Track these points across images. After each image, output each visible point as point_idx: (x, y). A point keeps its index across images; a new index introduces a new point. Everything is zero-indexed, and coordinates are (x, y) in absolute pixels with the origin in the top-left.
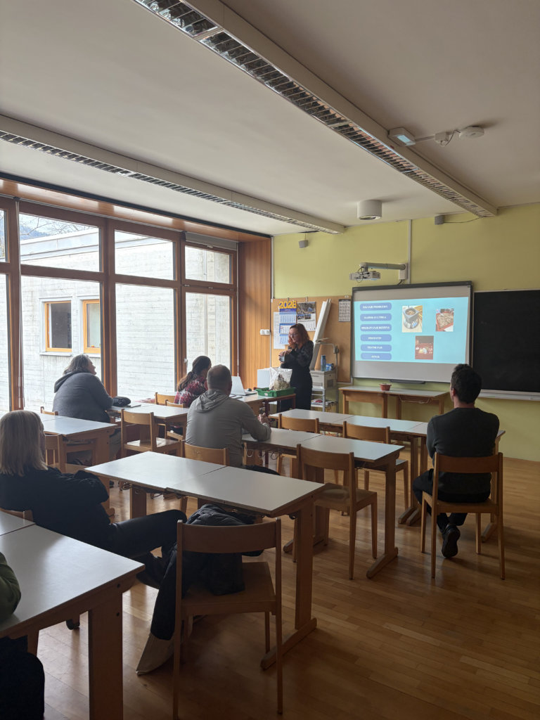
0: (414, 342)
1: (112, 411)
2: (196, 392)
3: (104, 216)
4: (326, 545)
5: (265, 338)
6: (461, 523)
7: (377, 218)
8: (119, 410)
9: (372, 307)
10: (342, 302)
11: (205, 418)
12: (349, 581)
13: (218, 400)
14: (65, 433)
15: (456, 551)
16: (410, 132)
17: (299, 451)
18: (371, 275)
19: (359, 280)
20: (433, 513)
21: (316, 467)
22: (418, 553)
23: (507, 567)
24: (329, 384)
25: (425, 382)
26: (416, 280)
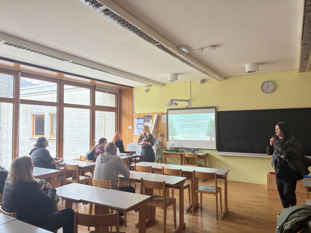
3: (60, 78)
5: (130, 130)
7: (176, 81)
10: (163, 115)
11: (103, 165)
16: (186, 47)
17: (142, 181)
18: (174, 104)
19: (169, 106)
21: (150, 188)
24: (158, 150)
25: (198, 149)
26: (193, 106)
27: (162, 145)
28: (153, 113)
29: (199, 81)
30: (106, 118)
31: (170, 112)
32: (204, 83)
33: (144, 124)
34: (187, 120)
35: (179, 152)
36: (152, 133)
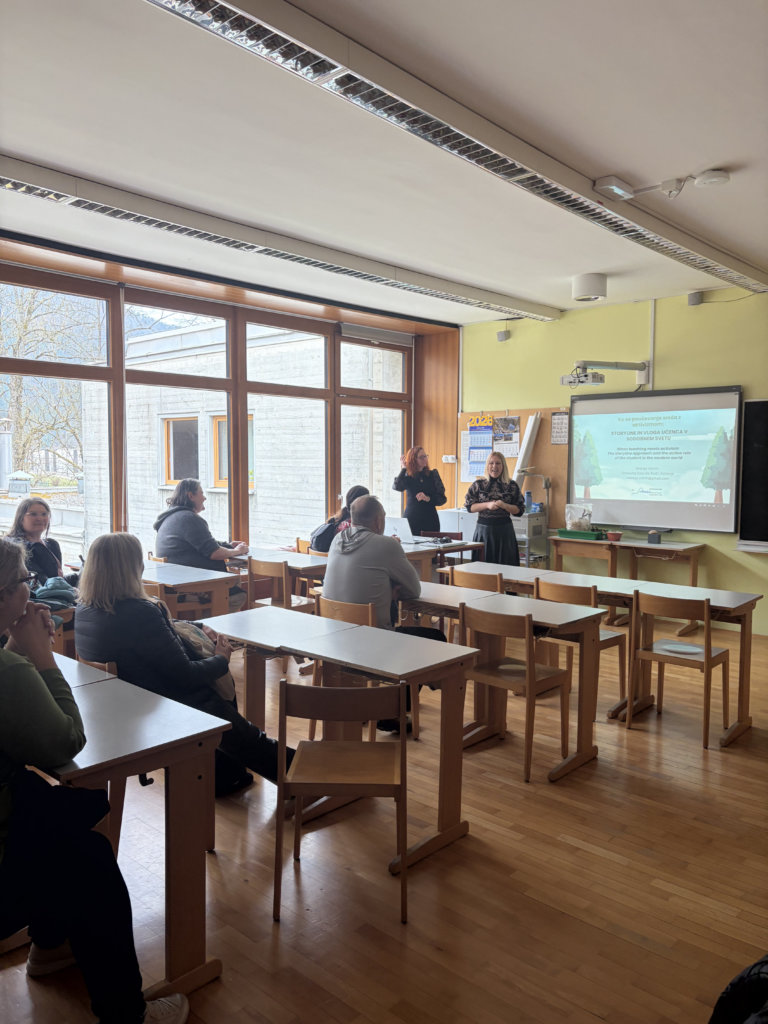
3: (231, 303)
4: (503, 739)
5: (449, 467)
7: (600, 298)
10: (556, 417)
13: (361, 537)
14: (170, 583)
16: (625, 180)
17: (462, 612)
18: (590, 377)
19: (575, 386)
24: (536, 531)
25: (671, 531)
26: (661, 384)
27: (550, 517)
28: (521, 411)
29: (685, 298)
30: (375, 429)
31: (579, 405)
32: (702, 305)
33: (492, 448)
34: (640, 433)
35: (607, 538)
36: (519, 477)
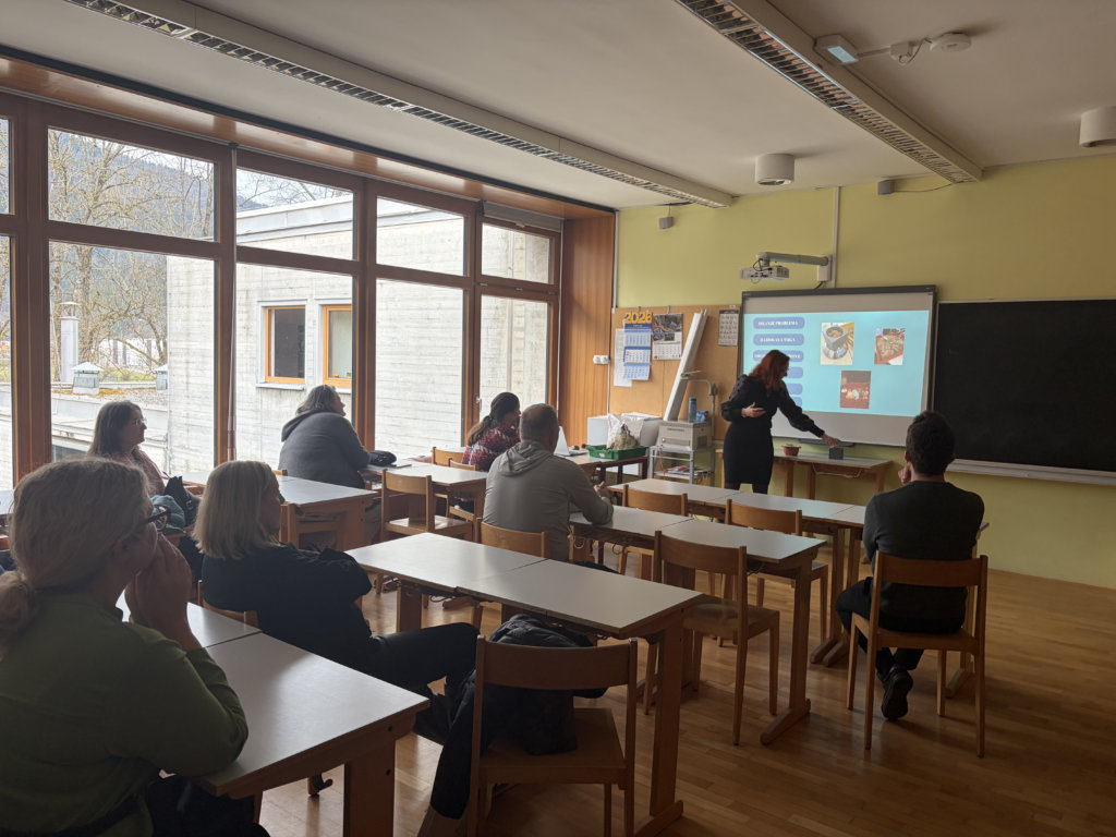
0: (838, 380)
1: (369, 472)
2: (497, 448)
3: (363, 174)
4: (696, 690)
5: (600, 368)
6: (914, 666)
7: (787, 182)
8: (379, 470)
9: (772, 323)
10: (725, 315)
11: (515, 485)
12: (733, 748)
13: (534, 457)
14: (299, 502)
15: (904, 709)
16: (852, 41)
17: (658, 542)
18: (774, 271)
19: (755, 280)
20: (869, 648)
21: (684, 568)
22: (840, 709)
23: (988, 738)
24: (700, 444)
25: (854, 445)
26: (844, 282)
27: (715, 427)
28: (685, 307)
29: (875, 187)
30: (515, 324)
31: (751, 302)
32: (895, 194)
33: (651, 349)
35: (782, 452)
